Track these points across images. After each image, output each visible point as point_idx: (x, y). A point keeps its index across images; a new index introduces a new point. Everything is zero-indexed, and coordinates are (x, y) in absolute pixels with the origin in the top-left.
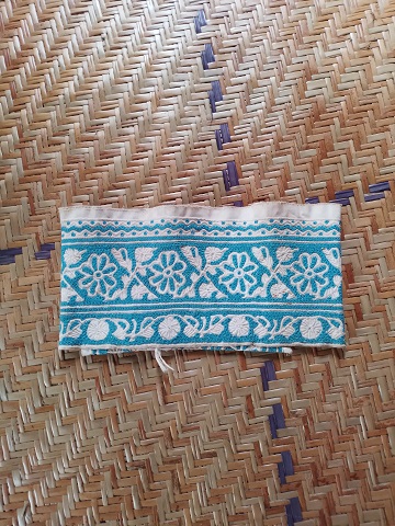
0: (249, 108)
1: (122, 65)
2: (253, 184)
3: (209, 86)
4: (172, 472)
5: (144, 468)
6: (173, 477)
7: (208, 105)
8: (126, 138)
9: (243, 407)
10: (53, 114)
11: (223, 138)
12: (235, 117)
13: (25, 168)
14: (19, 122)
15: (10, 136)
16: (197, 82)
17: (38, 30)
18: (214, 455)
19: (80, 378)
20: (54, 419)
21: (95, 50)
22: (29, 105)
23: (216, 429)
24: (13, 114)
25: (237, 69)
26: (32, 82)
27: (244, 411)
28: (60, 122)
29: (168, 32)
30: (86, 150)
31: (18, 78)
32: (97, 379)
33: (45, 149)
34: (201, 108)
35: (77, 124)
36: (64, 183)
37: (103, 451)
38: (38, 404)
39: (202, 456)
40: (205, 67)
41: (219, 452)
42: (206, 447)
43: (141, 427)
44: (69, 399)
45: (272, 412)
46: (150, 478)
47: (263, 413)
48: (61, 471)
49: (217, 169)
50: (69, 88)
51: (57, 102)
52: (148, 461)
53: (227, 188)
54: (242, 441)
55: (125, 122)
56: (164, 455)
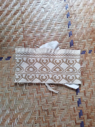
0: (77, 28)
1: (48, 15)
2: (77, 45)
3: (68, 22)
4: (53, 113)
5: (47, 111)
6: (54, 114)
7: (67, 26)
8: (48, 32)
9: (71, 98)
10: (31, 25)
11: (70, 34)
12: (74, 29)
13: (24, 37)
14: (23, 26)
15: (21, 30)
16: (65, 21)
17: (29, 6)
18: (64, 109)
19: (33, 88)
20: (26, 97)
21: (42, 11)
22: (26, 23)
23: (65, 103)
24: (22, 24)
25: (75, 19)
26: (27, 17)
27: (72, 99)
28: (33, 27)
29: (59, 9)
30: (38, 34)
31: (23, 16)
32: (37, 89)
33: (29, 33)
34: (66, 27)
35: (37, 28)
36: (32, 42)
37: (37, 106)
38: (22, 94)
39: (61, 109)
40: (67, 18)
41: (65, 109)
42: (62, 107)
43: (47, 101)
44: (30, 93)
45: (78, 100)
46: (48, 114)
47: (76, 100)
48: (27, 110)
49: (68, 41)
50: (35, 19)
51: (32, 23)
52: (48, 109)
53: (71, 46)
54: (71, 106)
55: (48, 28)
56: (52, 108)
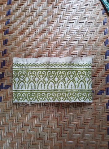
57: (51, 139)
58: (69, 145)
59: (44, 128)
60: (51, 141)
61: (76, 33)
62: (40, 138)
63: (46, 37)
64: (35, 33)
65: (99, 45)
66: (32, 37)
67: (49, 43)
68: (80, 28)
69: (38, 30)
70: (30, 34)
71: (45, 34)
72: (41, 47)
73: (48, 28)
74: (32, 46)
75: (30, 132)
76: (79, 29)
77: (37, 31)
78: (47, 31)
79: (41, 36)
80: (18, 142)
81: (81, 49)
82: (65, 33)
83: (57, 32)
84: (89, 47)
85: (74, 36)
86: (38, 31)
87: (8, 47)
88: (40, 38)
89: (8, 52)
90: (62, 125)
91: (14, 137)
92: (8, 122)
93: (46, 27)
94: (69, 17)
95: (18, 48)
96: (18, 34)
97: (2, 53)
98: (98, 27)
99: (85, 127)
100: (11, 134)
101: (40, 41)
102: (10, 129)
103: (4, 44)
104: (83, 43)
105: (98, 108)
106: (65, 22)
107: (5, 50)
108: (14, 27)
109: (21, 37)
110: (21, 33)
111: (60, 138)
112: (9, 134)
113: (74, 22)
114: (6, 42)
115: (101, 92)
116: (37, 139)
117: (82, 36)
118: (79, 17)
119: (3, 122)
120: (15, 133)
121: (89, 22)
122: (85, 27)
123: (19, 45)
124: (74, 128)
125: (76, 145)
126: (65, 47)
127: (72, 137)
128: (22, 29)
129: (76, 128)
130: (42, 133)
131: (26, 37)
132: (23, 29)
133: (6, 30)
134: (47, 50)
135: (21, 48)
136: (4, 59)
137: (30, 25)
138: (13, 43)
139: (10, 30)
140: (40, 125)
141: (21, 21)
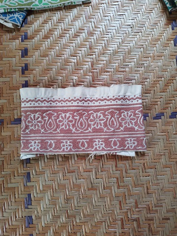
57: (109, 188)
58: (136, 193)
59: (97, 173)
60: (108, 191)
61: (130, 29)
62: (93, 188)
63: (86, 40)
64: (68, 35)
65: (166, 45)
66: (64, 41)
67: (90, 48)
68: (136, 23)
69: (73, 30)
70: (61, 36)
71: (83, 35)
72: (80, 55)
73: (88, 25)
74: (65, 56)
75: (78, 180)
76: (134, 23)
77: (70, 32)
78: (86, 31)
79: (79, 39)
80: (62, 197)
81: (140, 53)
82: (114, 31)
83: (101, 30)
84: (152, 49)
85: (128, 35)
86: (72, 32)
87: (29, 60)
88: (76, 42)
89: (31, 67)
90: (123, 166)
91: (55, 191)
92: (43, 170)
93: (84, 24)
94: (117, 6)
95: (45, 60)
96: (43, 38)
97: (22, 69)
98: (162, 19)
99: (156, 166)
100: (50, 186)
101: (77, 46)
102: (47, 180)
103: (23, 56)
104: (142, 44)
105: (172, 137)
106: (112, 15)
107: (26, 65)
108: (36, 29)
109: (47, 43)
110: (46, 37)
111: (122, 184)
112: (47, 187)
113: (126, 13)
114: (25, 53)
115: (175, 114)
116: (89, 190)
117: (140, 34)
118: (132, 5)
119: (36, 171)
120: (55, 185)
121: (147, 12)
122: (143, 20)
123: (45, 56)
124: (140, 168)
125: (146, 192)
126: (115, 53)
127: (140, 182)
128: (48, 31)
129: (144, 169)
130: (95, 180)
131: (56, 42)
132: (50, 30)
133: (23, 34)
134: (89, 60)
135: (49, 60)
136: (27, 79)
137: (60, 24)
138: (37, 53)
139: (29, 33)
140: (91, 170)
141: (45, 19)
